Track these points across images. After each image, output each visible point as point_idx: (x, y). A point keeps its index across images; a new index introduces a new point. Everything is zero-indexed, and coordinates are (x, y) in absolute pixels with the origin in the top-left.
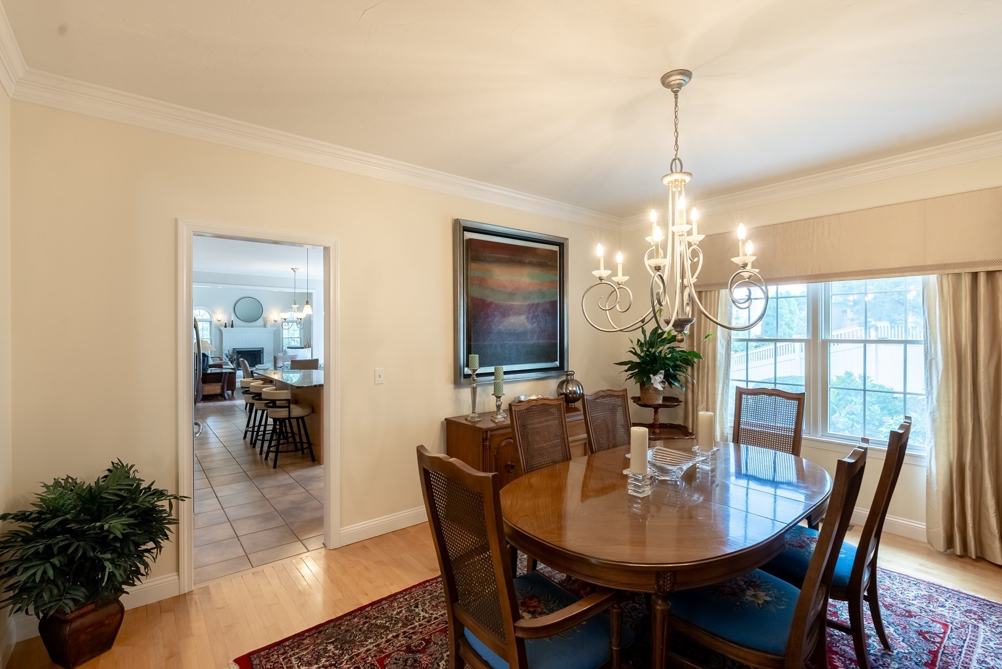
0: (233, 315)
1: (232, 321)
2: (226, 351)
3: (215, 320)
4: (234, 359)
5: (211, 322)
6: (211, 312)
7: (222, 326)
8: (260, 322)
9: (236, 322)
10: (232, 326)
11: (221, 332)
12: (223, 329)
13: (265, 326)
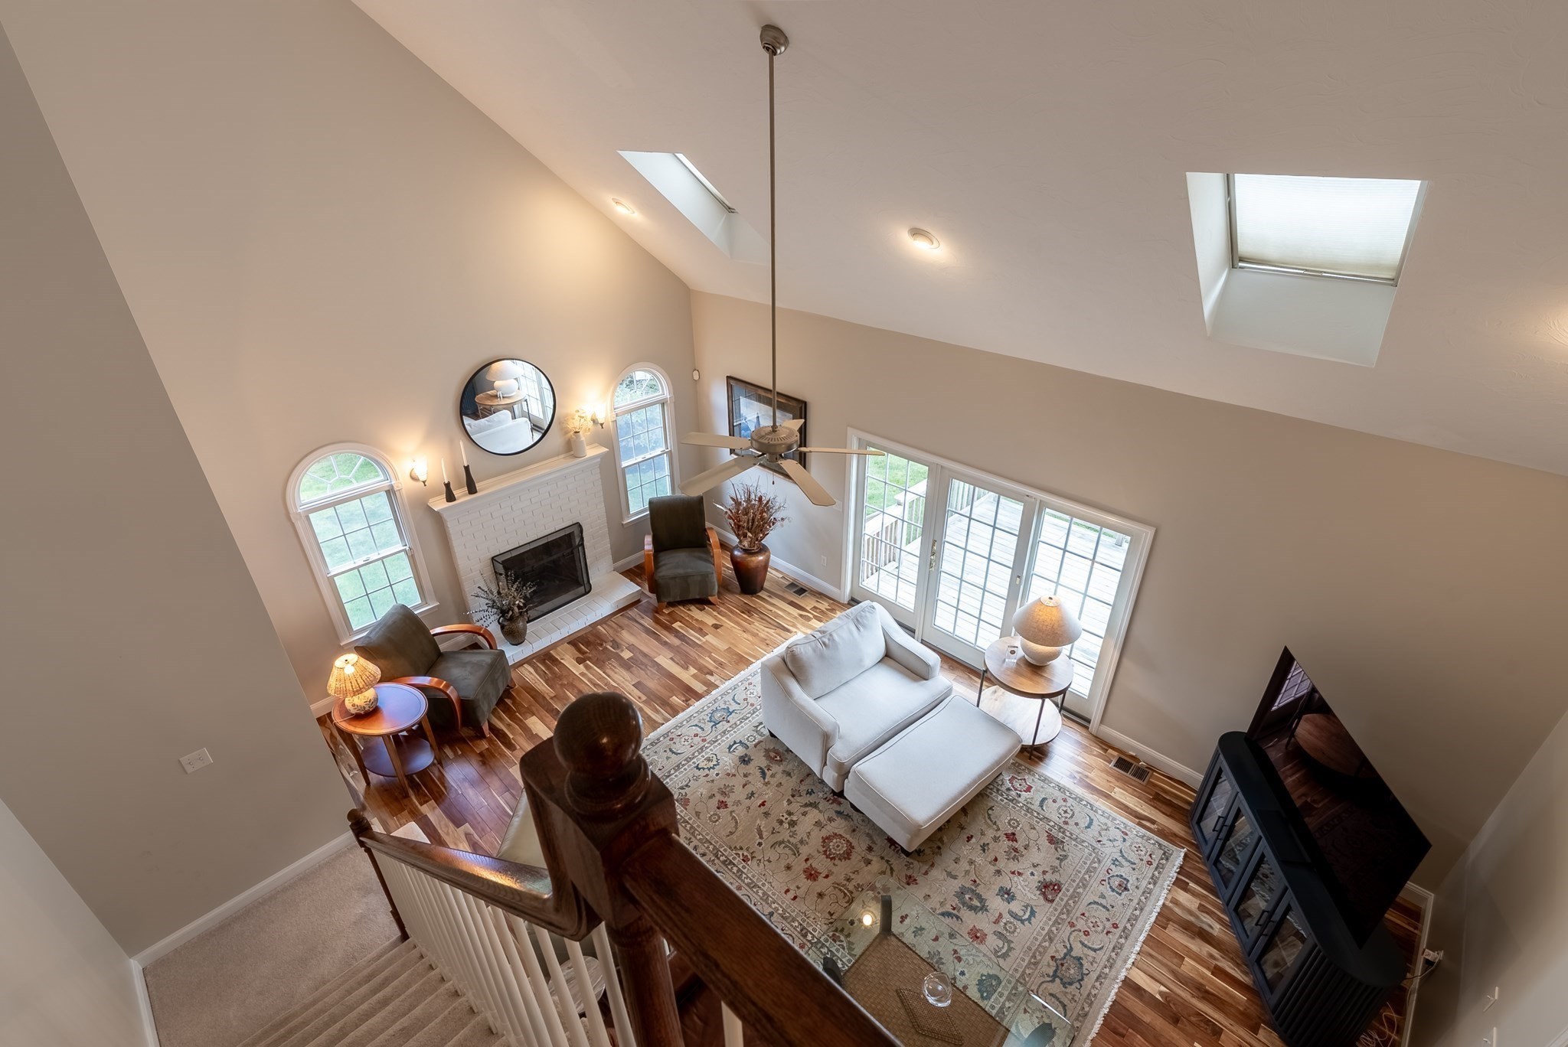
1: (467, 469)
4: (521, 608)
5: (389, 492)
7: (435, 496)
9: (481, 466)
10: (472, 488)
11: (438, 518)
13: (573, 450)
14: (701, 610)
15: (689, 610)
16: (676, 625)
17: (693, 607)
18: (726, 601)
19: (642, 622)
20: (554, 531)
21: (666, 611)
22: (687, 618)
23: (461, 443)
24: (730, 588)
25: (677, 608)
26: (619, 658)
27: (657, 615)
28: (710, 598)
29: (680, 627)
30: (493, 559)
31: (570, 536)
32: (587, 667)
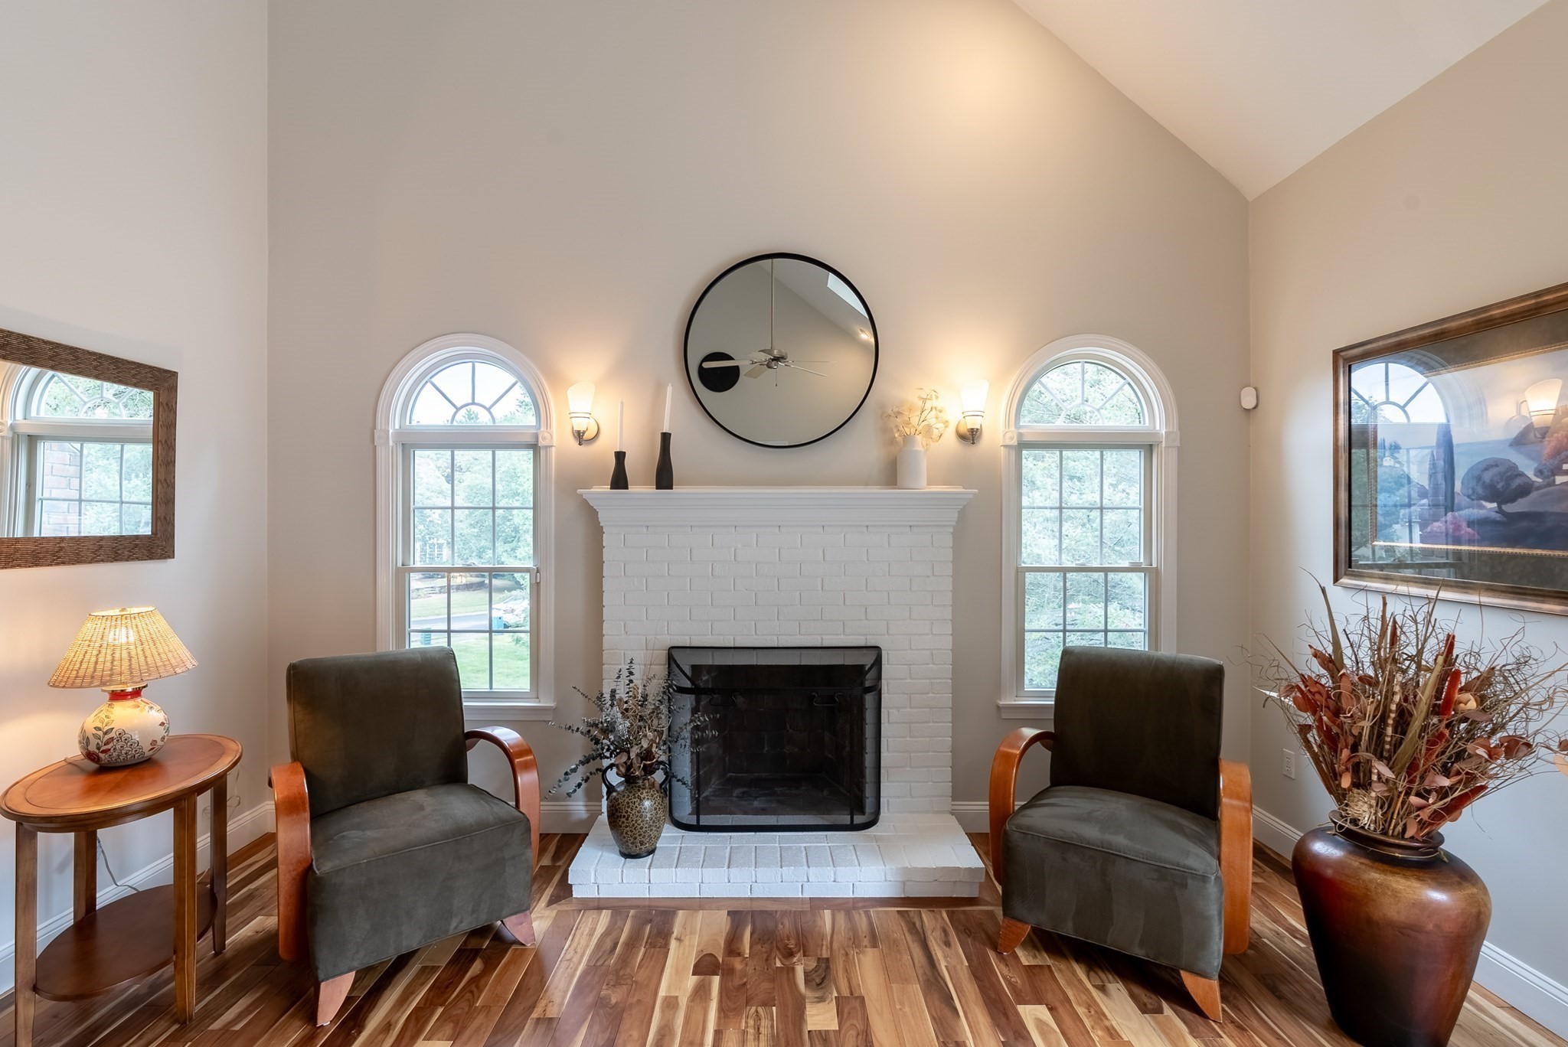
1: (666, 438)
3: (559, 438)
5: (537, 450)
6: (540, 377)
8: (859, 446)
9: (694, 443)
10: (665, 478)
12: (600, 492)
13: (891, 474)
14: (1144, 1009)
15: (1102, 989)
16: (1032, 1014)
17: (1120, 986)
18: (1255, 1023)
19: (938, 952)
21: (1025, 958)
22: (1081, 1011)
23: (670, 389)
24: (1284, 989)
25: (1063, 966)
26: (796, 1014)
27: (992, 956)
28: (1188, 979)
29: (1040, 1024)
30: (672, 652)
32: (701, 993)
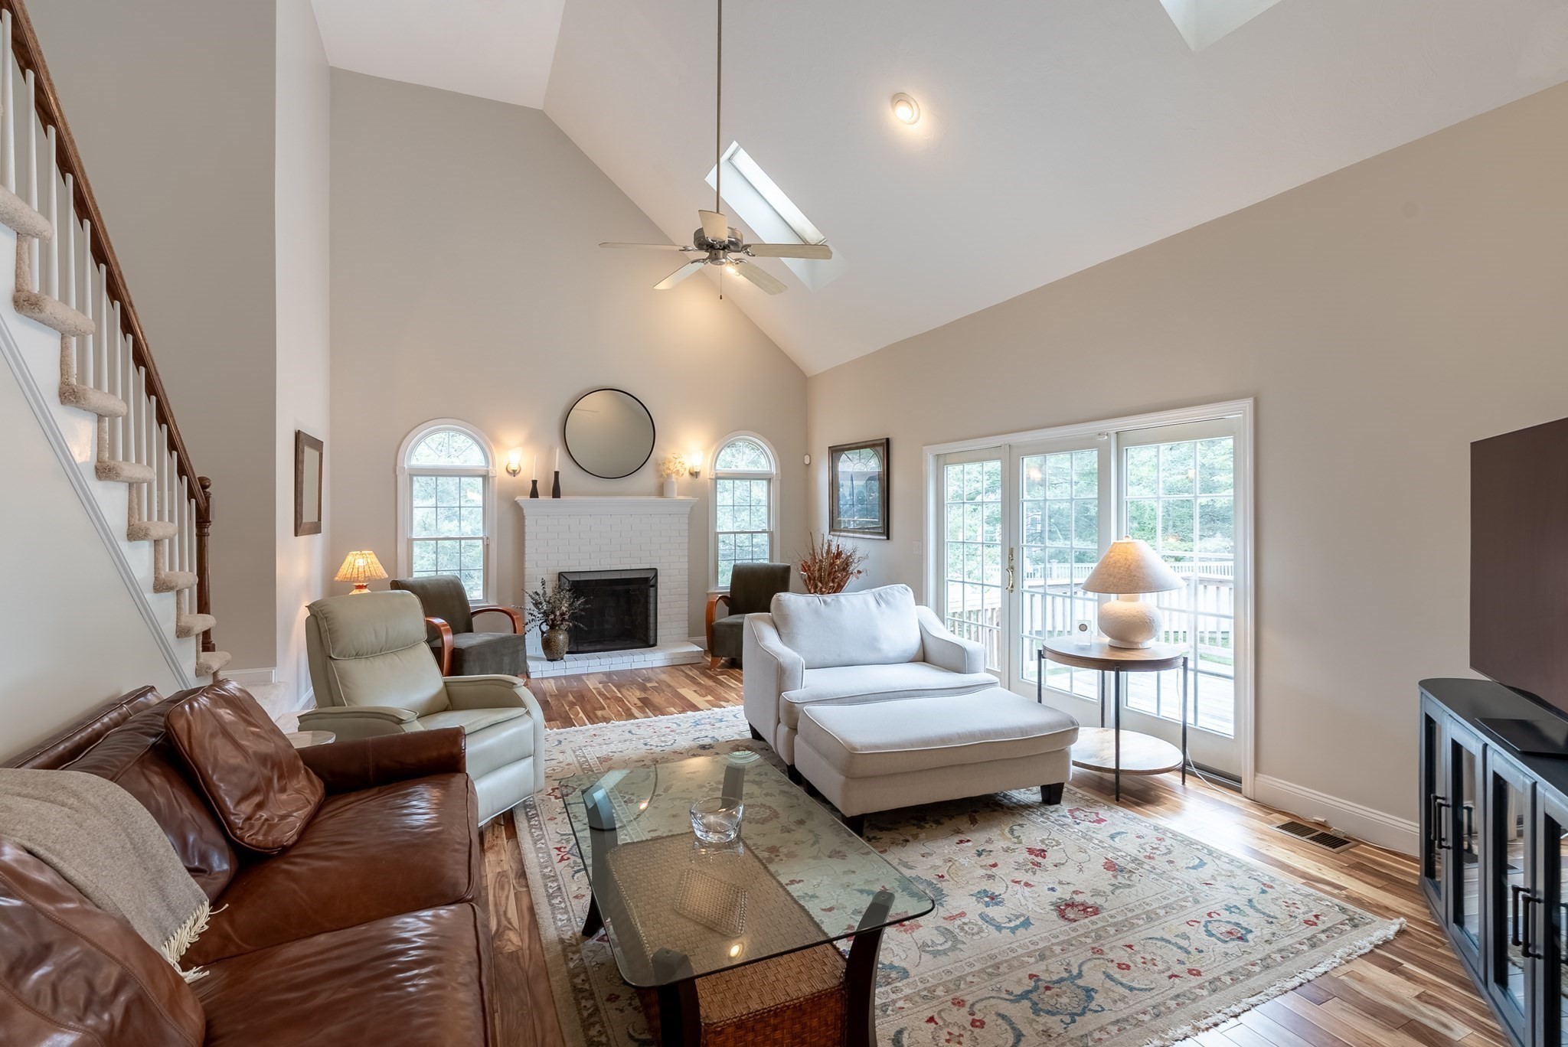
0: (559, 452)
1: (557, 474)
2: (533, 586)
3: (499, 472)
4: (562, 614)
5: (486, 478)
6: (487, 441)
7: (522, 494)
8: (646, 478)
9: (570, 477)
10: (556, 493)
11: (518, 511)
12: (524, 499)
13: (661, 491)
16: (721, 677)
19: (688, 672)
20: (629, 568)
21: (719, 670)
23: (558, 450)
26: (642, 685)
29: (724, 678)
30: (560, 574)
31: (646, 580)
